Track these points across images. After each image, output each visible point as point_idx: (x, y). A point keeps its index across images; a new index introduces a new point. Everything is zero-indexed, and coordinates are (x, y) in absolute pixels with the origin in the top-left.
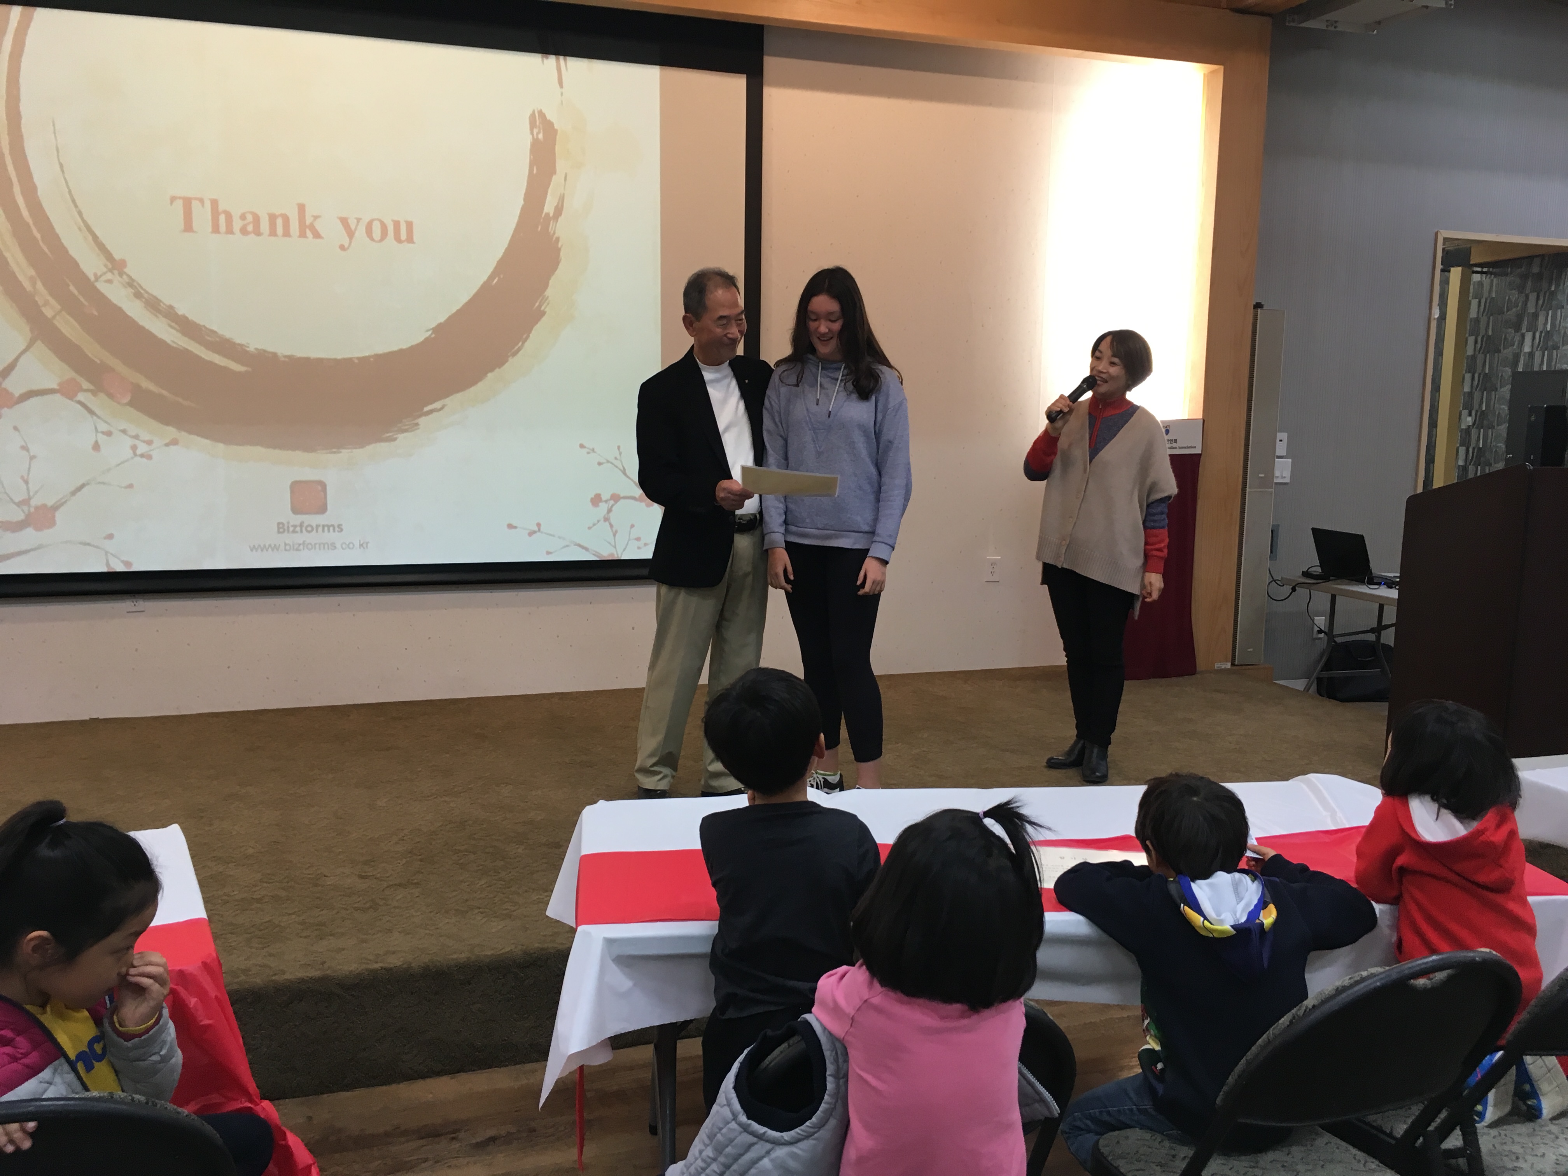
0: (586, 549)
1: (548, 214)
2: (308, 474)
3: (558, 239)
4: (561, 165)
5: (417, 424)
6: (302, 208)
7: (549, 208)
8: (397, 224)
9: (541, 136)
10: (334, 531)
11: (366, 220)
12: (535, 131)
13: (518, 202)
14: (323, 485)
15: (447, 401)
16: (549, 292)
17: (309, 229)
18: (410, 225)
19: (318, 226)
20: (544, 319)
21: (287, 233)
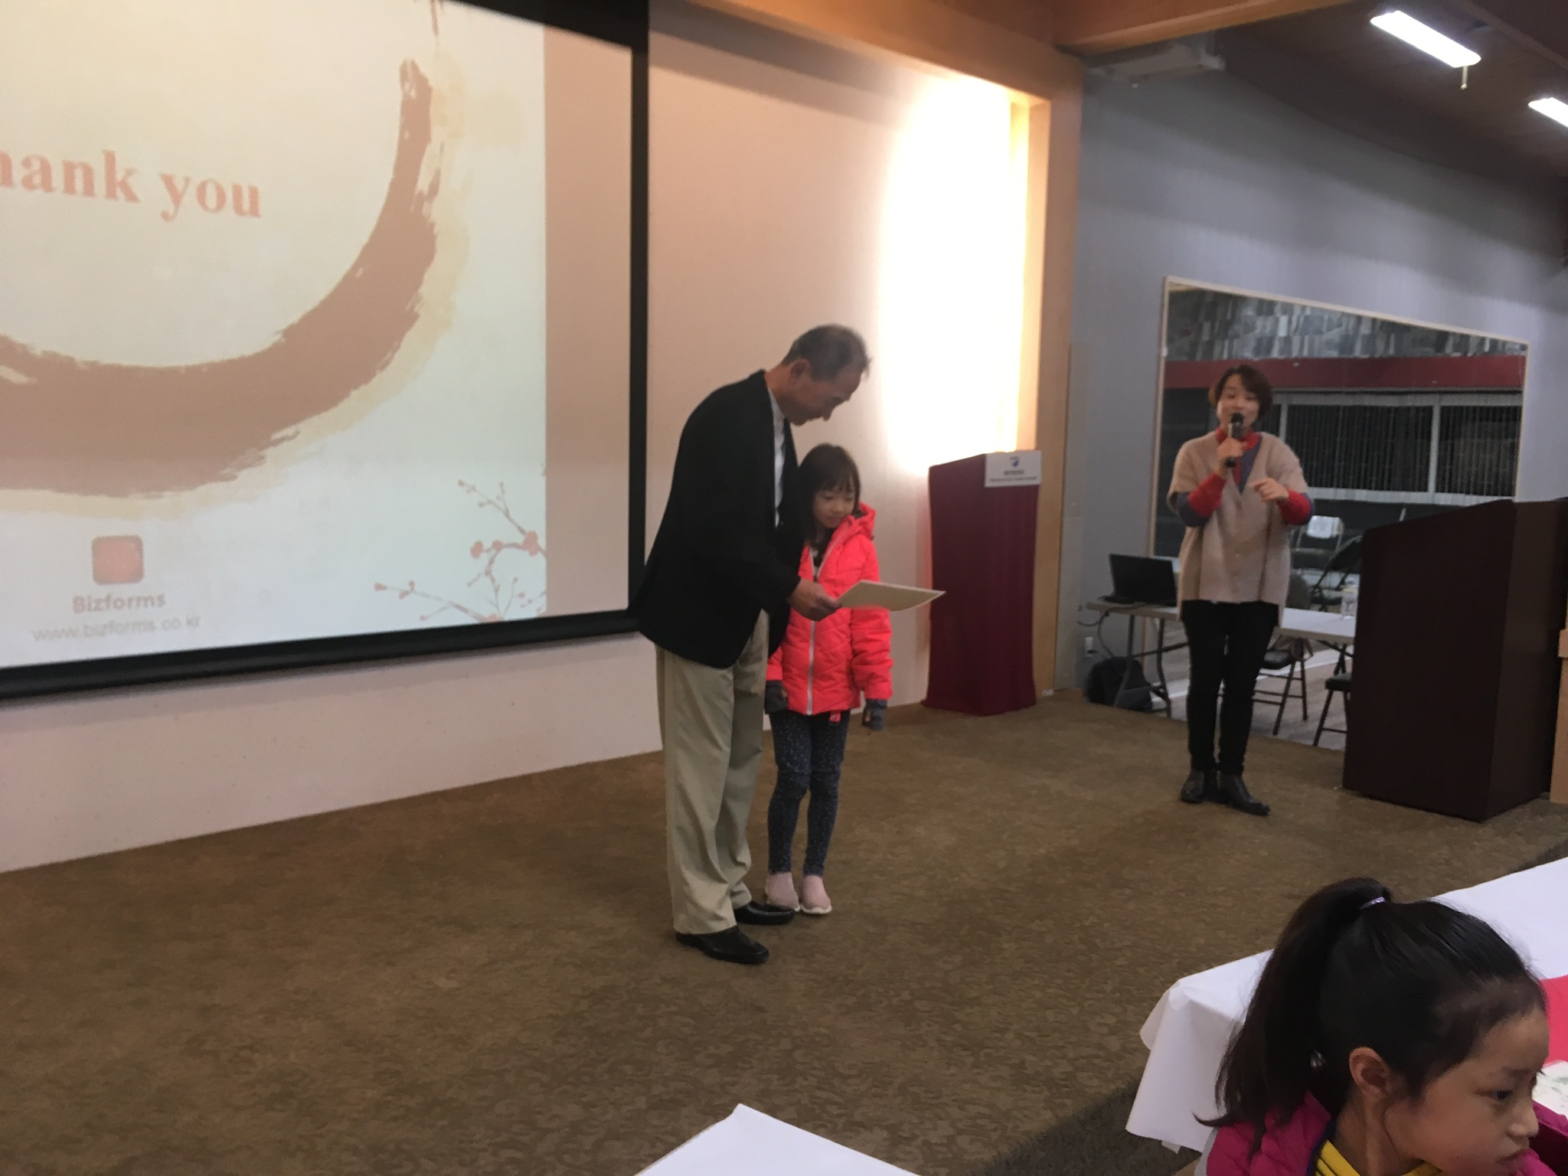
0: (465, 610)
1: (421, 193)
2: (117, 527)
3: (432, 226)
4: (437, 132)
5: (262, 458)
6: (110, 158)
7: (423, 184)
8: (237, 190)
9: (413, 94)
10: (153, 604)
11: (196, 181)
12: (407, 86)
13: (386, 175)
14: (137, 542)
15: (302, 426)
16: (424, 290)
17: (119, 187)
18: (254, 193)
19: (132, 181)
20: (418, 324)
21: (89, 190)
